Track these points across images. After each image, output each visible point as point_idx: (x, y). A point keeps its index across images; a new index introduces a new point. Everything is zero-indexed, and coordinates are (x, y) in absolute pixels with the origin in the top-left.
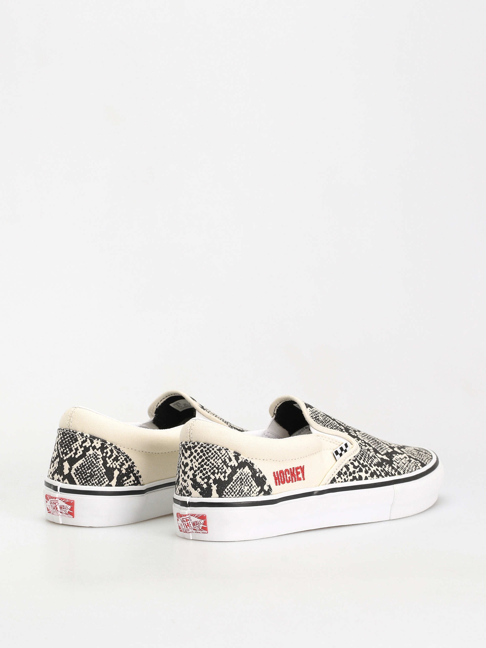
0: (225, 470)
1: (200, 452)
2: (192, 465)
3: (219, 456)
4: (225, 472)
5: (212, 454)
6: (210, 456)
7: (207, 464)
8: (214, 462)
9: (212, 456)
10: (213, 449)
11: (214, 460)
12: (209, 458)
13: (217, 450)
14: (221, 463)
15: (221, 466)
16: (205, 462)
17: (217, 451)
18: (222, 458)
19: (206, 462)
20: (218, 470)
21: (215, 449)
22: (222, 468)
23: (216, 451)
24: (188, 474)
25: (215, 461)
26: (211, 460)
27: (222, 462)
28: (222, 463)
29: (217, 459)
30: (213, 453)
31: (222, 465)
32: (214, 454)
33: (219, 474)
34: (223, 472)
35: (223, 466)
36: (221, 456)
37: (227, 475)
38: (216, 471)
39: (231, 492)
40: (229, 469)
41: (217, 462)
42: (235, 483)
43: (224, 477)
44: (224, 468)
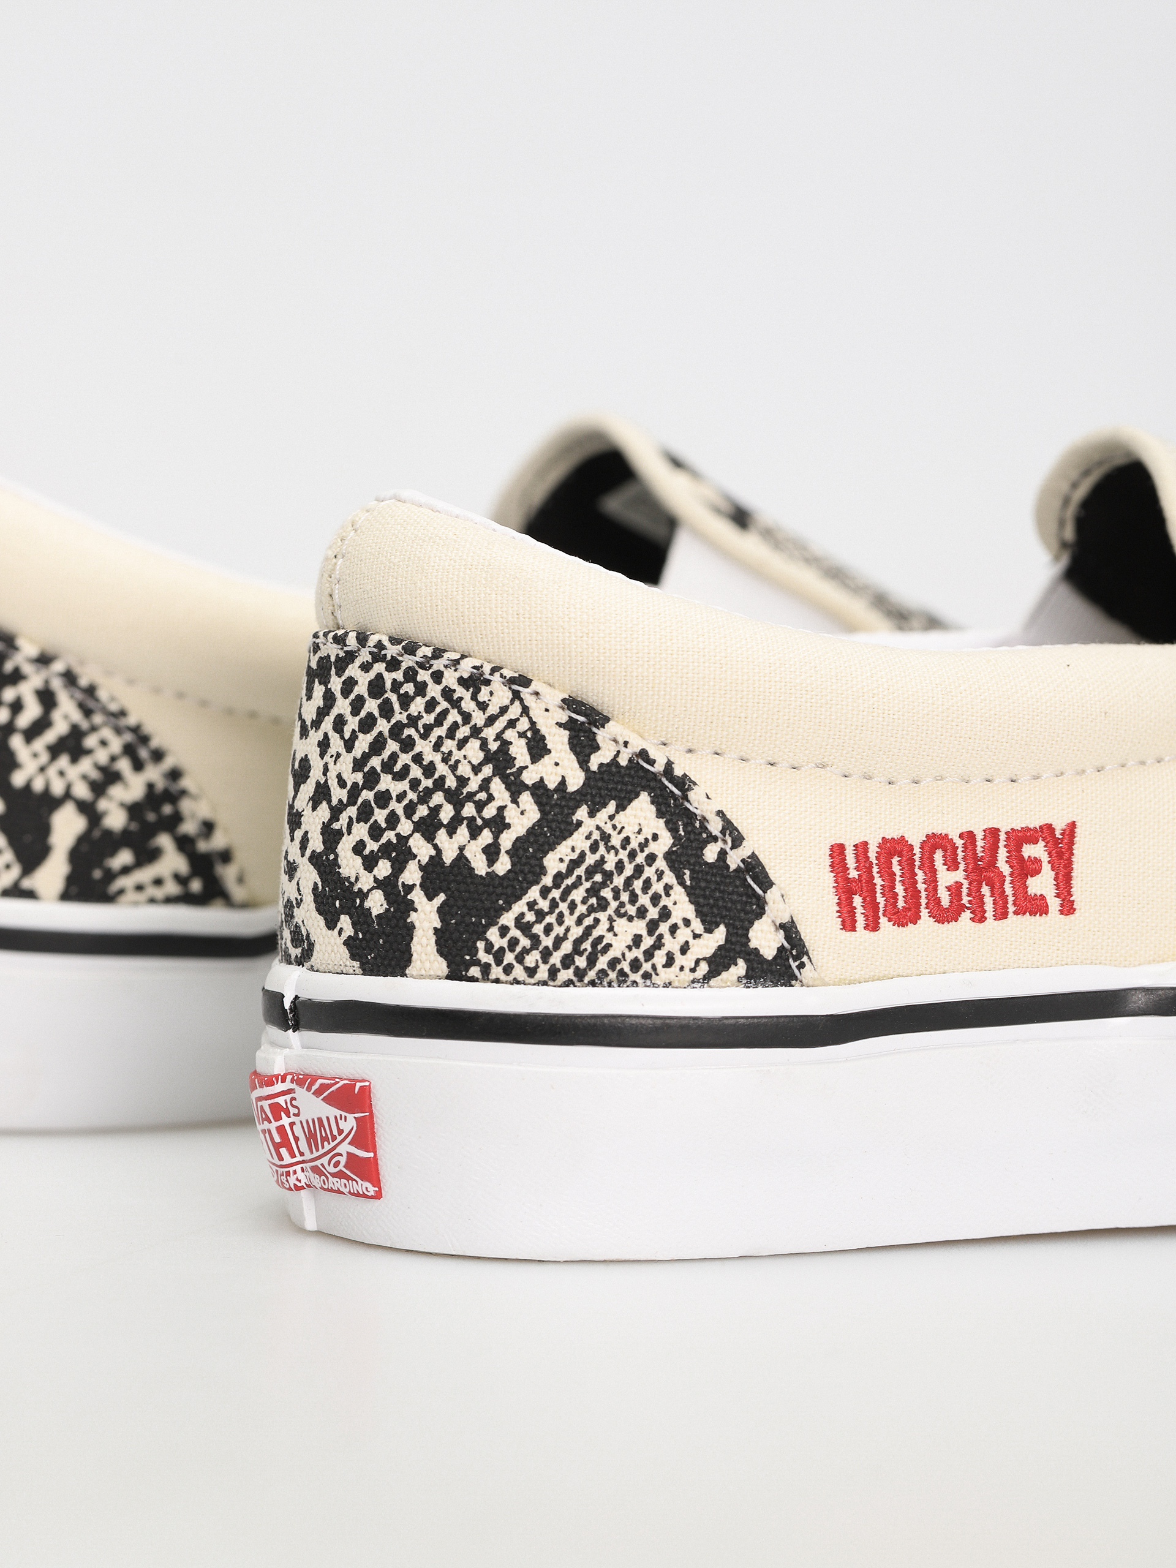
0: (501, 809)
1: (366, 695)
2: (326, 770)
3: (467, 717)
4: (499, 824)
5: (431, 705)
6: (420, 717)
7: (397, 768)
8: (437, 758)
9: (429, 719)
10: (438, 677)
11: (437, 747)
12: (411, 731)
13: (461, 681)
14: (475, 762)
15: (473, 785)
16: (386, 754)
17: (460, 692)
18: (490, 733)
19: (394, 757)
20: (458, 806)
21: (450, 679)
22: (482, 796)
23: (455, 686)
24: (303, 826)
25: (444, 749)
26: (423, 747)
27: (487, 760)
28: (481, 764)
29: (453, 738)
30: (433, 698)
31: (481, 776)
32: (438, 709)
33: (463, 832)
34: (483, 819)
35: (485, 785)
36: (479, 718)
37: (507, 840)
38: (447, 813)
39: (526, 951)
40: (522, 807)
41: (457, 755)
42: (556, 894)
43: (491, 853)
44: (491, 798)
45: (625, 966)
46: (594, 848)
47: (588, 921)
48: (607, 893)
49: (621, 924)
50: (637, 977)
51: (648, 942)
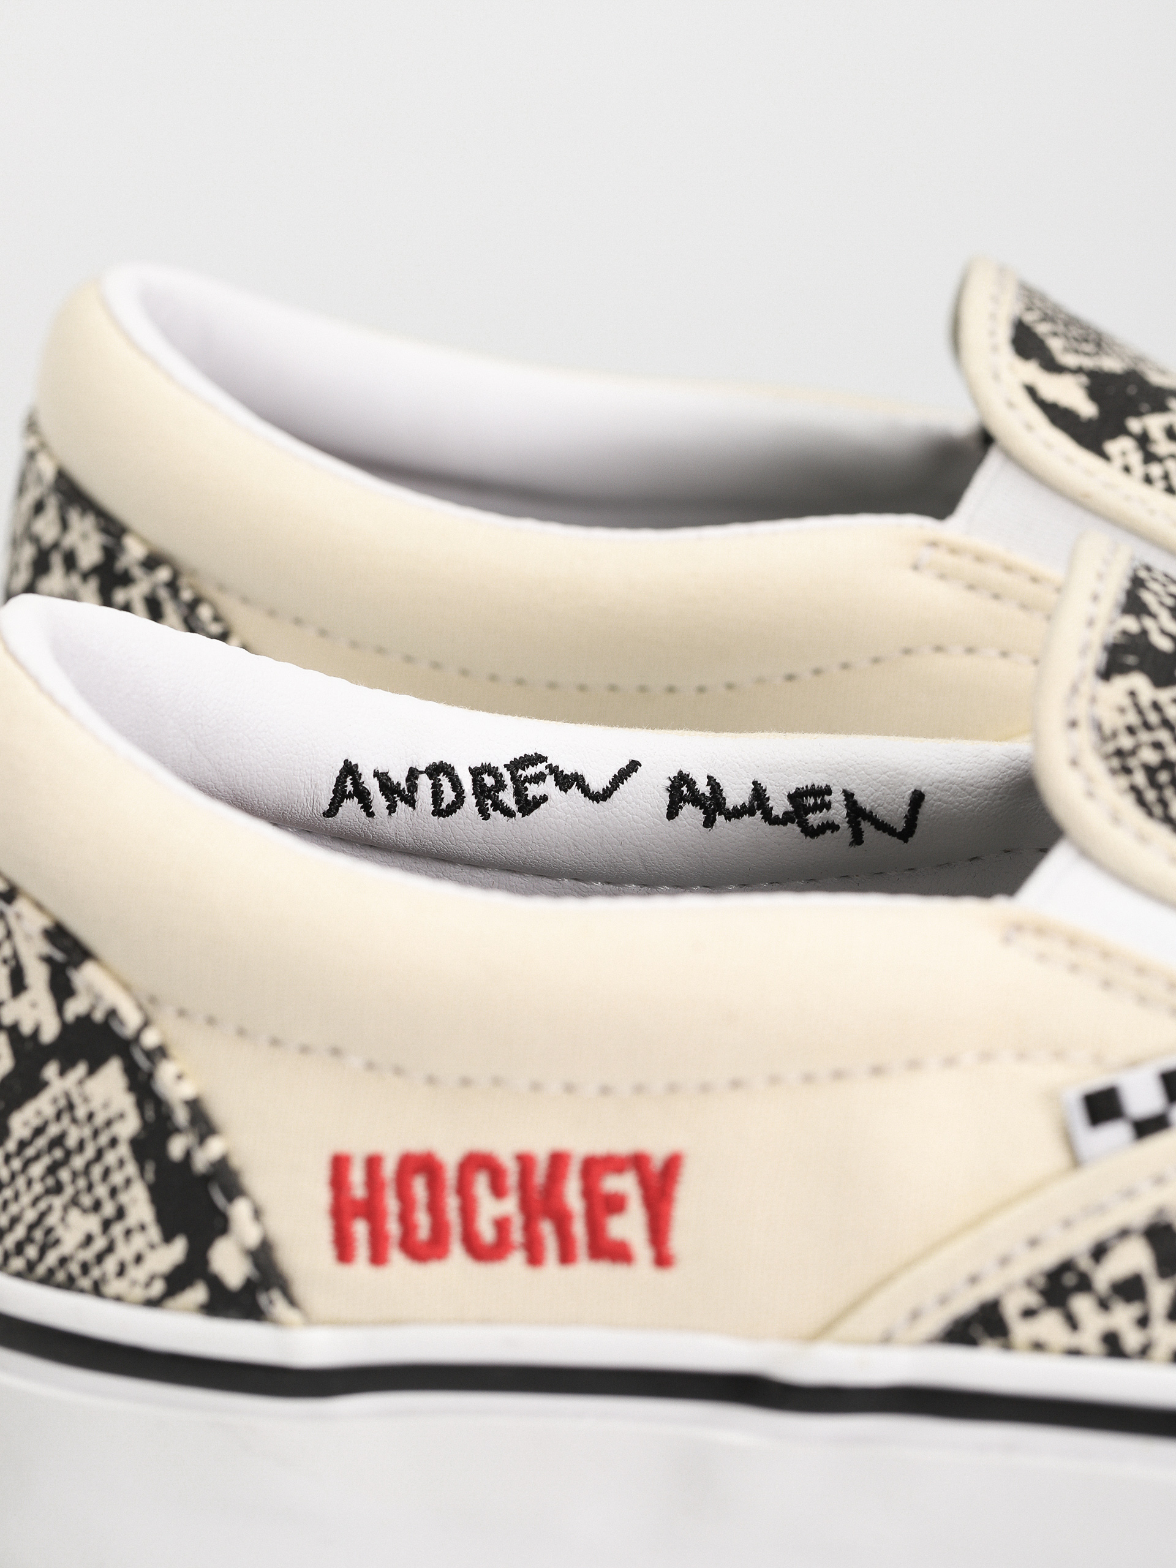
45: (74, 1268)
46: (58, 1116)
47: (42, 1205)
48: (64, 1175)
49: (74, 1215)
50: (85, 1283)
51: (100, 1244)
